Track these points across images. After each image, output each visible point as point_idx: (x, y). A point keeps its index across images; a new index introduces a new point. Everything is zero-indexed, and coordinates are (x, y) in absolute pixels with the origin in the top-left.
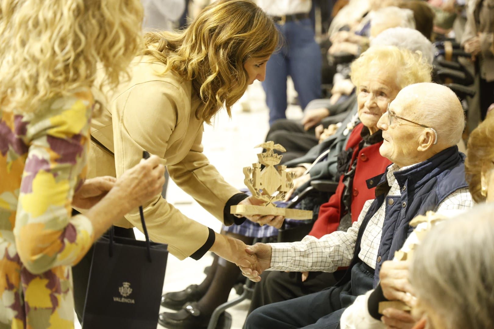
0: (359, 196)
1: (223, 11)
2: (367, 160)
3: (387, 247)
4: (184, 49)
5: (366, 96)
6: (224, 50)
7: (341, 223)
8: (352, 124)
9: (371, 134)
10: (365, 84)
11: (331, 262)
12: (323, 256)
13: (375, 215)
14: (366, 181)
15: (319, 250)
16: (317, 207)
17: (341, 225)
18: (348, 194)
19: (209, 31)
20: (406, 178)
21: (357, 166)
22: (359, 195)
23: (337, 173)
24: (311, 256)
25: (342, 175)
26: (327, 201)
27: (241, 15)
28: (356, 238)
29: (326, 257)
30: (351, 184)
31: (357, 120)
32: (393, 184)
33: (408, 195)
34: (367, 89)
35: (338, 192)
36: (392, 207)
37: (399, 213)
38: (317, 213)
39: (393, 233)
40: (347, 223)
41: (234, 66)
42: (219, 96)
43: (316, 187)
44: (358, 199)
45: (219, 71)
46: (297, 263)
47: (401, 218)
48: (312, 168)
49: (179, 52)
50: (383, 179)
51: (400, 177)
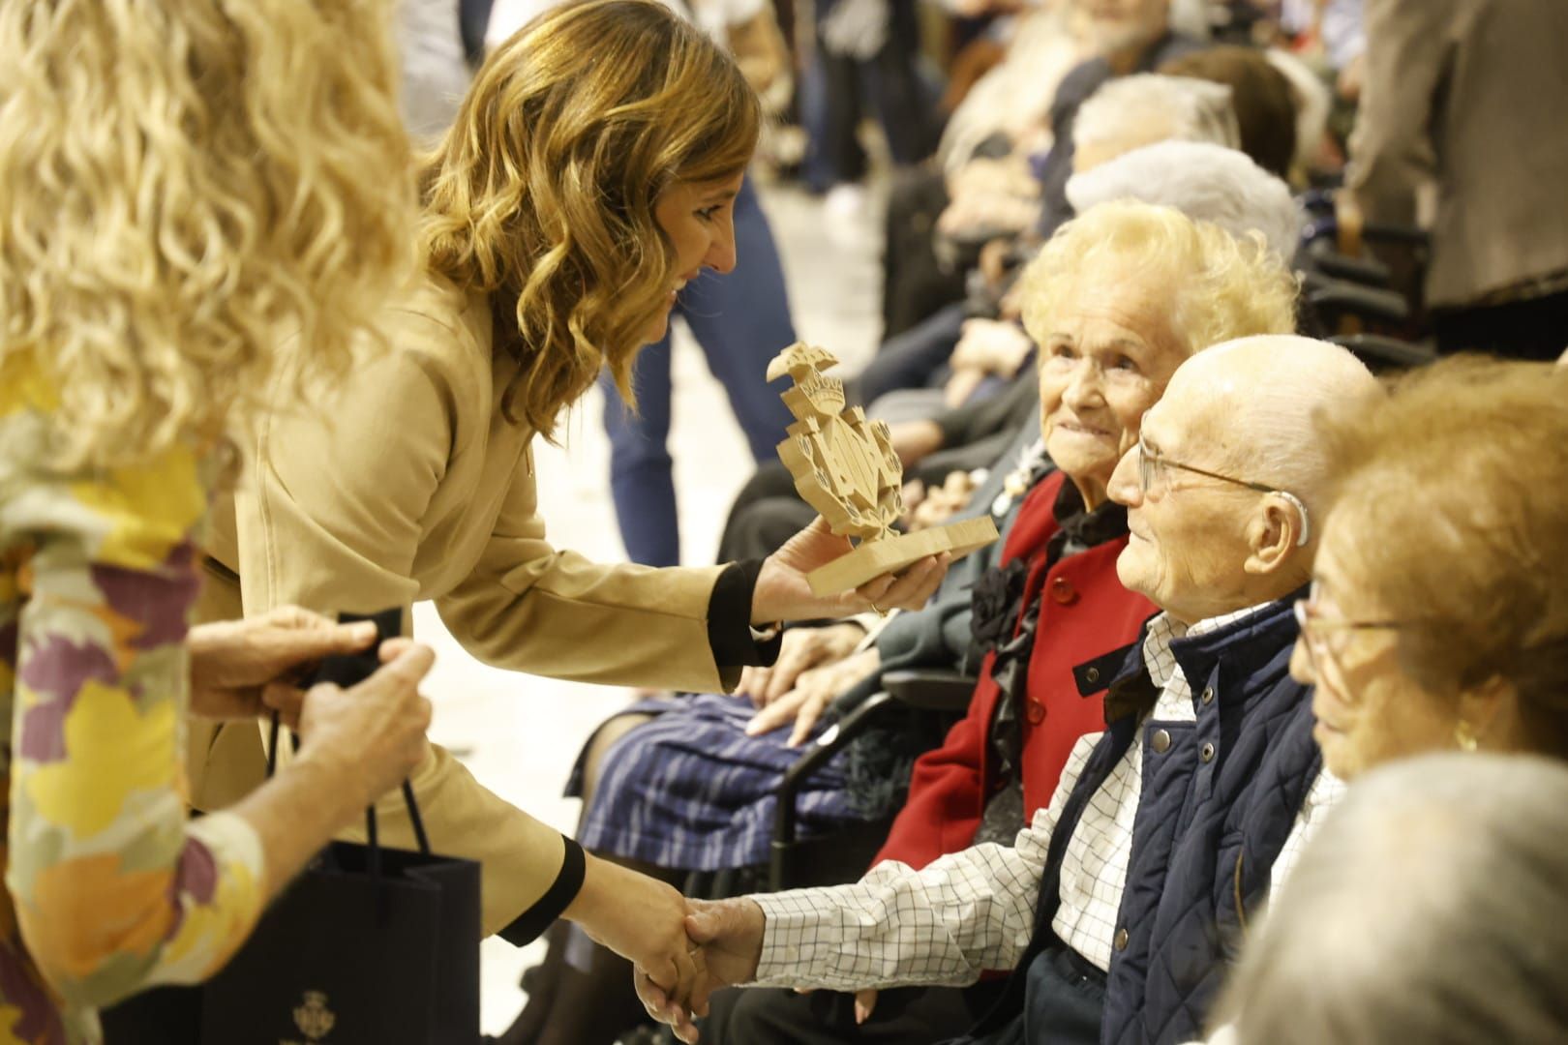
0: (1048, 726)
1: (560, 40)
2: (1075, 600)
3: (1149, 897)
4: (450, 192)
5: (1068, 371)
6: (581, 165)
7: (986, 817)
8: (1023, 475)
9: (1088, 509)
10: (1067, 326)
11: (962, 957)
12: (936, 938)
13: (1105, 784)
14: (1076, 670)
15: (923, 919)
16: (904, 764)
17: (989, 823)
18: (1012, 717)
19: (522, 108)
20: (1211, 659)
21: (1040, 621)
22: (1047, 719)
23: (971, 646)
24: (895, 938)
25: (988, 651)
26: (939, 744)
27: (625, 43)
28: (1040, 869)
29: (946, 941)
30: (1021, 681)
31: (1040, 463)
32: (1167, 680)
33: (1221, 721)
34: (1075, 342)
35: (977, 712)
36: (1164, 761)
37: (1188, 781)
38: (903, 784)
39: (1170, 852)
40: (1010, 817)
41: (622, 214)
42: (578, 322)
43: (899, 695)
44: (1046, 734)
45: (572, 237)
46: (846, 964)
47: (1196, 800)
48: (887, 628)
49: (434, 201)
50: (1132, 662)
51: (1192, 656)
